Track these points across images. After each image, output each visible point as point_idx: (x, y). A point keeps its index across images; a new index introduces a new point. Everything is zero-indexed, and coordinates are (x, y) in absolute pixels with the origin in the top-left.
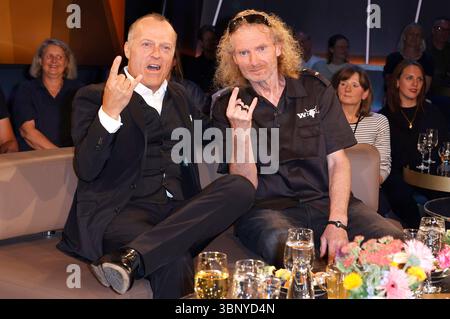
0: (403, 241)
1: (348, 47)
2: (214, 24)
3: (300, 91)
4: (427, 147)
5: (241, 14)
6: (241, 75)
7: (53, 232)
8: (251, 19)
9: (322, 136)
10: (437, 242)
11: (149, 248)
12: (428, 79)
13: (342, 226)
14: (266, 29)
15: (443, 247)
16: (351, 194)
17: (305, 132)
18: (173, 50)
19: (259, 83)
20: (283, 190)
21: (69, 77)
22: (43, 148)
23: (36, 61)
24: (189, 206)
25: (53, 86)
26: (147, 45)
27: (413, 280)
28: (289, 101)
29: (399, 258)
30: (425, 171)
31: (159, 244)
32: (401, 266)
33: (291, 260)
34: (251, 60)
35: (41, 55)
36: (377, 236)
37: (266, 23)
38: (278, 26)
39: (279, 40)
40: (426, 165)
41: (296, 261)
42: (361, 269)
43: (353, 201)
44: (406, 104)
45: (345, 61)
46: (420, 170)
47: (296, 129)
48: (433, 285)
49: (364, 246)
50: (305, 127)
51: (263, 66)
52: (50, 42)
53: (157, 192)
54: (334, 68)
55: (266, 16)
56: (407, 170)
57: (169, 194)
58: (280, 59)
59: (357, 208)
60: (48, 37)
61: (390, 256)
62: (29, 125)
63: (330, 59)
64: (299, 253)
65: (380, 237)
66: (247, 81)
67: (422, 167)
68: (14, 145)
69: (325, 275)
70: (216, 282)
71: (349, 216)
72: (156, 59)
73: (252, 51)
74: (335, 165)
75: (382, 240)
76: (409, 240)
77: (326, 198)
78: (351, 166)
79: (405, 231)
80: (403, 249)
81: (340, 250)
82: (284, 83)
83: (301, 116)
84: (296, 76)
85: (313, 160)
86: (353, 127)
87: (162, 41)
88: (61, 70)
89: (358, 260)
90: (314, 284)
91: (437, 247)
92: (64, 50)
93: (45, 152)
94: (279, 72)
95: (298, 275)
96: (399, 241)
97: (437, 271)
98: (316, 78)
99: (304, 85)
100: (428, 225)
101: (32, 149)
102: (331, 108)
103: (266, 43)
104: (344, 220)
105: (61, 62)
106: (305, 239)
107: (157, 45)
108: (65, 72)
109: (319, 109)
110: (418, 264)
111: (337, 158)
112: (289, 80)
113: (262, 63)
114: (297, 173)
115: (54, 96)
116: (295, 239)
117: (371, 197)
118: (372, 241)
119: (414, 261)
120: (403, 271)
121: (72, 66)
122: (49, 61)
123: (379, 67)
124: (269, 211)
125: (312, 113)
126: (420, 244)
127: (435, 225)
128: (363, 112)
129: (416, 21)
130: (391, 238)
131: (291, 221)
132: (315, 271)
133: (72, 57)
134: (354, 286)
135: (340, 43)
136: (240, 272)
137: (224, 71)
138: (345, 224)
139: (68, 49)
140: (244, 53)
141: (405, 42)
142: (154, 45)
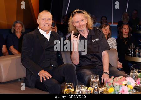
0: (126, 77)
4: (131, 49)
8: (79, 12)
9: (100, 47)
10: (136, 77)
13: (108, 74)
15: (138, 79)
17: (95, 46)
19: (81, 31)
23: (13, 28)
26: (44, 19)
27: (129, 89)
28: (90, 37)
29: (125, 83)
30: (131, 56)
32: (126, 85)
33: (93, 85)
38: (86, 14)
39: (87, 18)
40: (131, 54)
41: (94, 85)
42: (114, 86)
47: (92, 45)
48: (135, 90)
49: (114, 79)
50: (95, 44)
55: (83, 11)
61: (122, 82)
62: (12, 47)
67: (130, 55)
69: (103, 88)
70: (71, 92)
72: (47, 23)
75: (120, 77)
76: (127, 77)
77: (102, 65)
78: (109, 56)
79: (126, 74)
80: (126, 80)
81: (107, 81)
82: (88, 31)
83: (94, 41)
84: (92, 29)
88: (21, 30)
89: (112, 84)
90: (100, 91)
91: (136, 79)
94: (87, 28)
95: (95, 89)
96: (124, 78)
97: (136, 86)
98: (98, 29)
99: (94, 31)
100: (133, 72)
101: (14, 54)
103: (84, 19)
106: (96, 78)
109: (99, 38)
110: (130, 84)
113: (83, 25)
115: (19, 38)
116: (93, 78)
118: (117, 78)
119: (129, 83)
120: (126, 86)
123: (116, 25)
125: (97, 40)
126: (131, 78)
127: (135, 72)
129: (127, 11)
130: (122, 77)
132: (100, 88)
134: (112, 92)
136: (78, 89)
140: (77, 22)
141: (123, 17)
142: (46, 19)
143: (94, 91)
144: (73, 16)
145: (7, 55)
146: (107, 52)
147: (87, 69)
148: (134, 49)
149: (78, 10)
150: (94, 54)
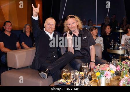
0: (109, 64)
1: (92, 22)
3: (83, 33)
4: (112, 44)
5: (69, 16)
6: (69, 30)
7: (30, 66)
8: (71, 17)
10: (116, 65)
11: (51, 69)
14: (74, 19)
15: (118, 66)
16: (96, 55)
17: (84, 42)
19: (73, 31)
20: (80, 55)
21: (31, 32)
23: (24, 29)
24: (59, 59)
25: (28, 34)
27: (112, 73)
29: (108, 69)
30: (112, 49)
32: (109, 70)
33: (83, 70)
34: (71, 26)
35: (25, 28)
37: (74, 18)
38: (77, 18)
39: (77, 21)
40: (112, 48)
41: (84, 70)
42: (100, 71)
43: (96, 56)
45: (92, 25)
46: (110, 49)
48: (116, 74)
49: (100, 66)
50: (84, 41)
51: (74, 27)
52: (27, 25)
53: (52, 56)
55: (74, 16)
56: (108, 49)
57: (55, 57)
58: (78, 26)
59: (97, 58)
60: (26, 24)
61: (106, 68)
62: (23, 43)
63: (88, 25)
64: (85, 68)
66: (71, 31)
67: (111, 48)
68: (20, 48)
69: (91, 73)
70: (67, 75)
71: (95, 60)
74: (91, 49)
75: (104, 65)
77: (90, 56)
80: (109, 67)
82: (79, 31)
83: (83, 38)
84: (81, 29)
86: (95, 40)
88: (29, 31)
89: (99, 69)
90: (89, 75)
92: (30, 26)
93: (27, 49)
94: (78, 28)
95: (85, 73)
97: (116, 71)
98: (86, 29)
99: (83, 31)
100: (114, 61)
101: (24, 48)
102: (90, 36)
103: (75, 22)
104: (94, 61)
106: (86, 65)
110: (112, 70)
111: (92, 47)
112: (80, 30)
114: (83, 51)
115: (28, 36)
116: (84, 65)
117: (100, 55)
118: (102, 65)
119: (112, 69)
120: (109, 71)
122: (27, 29)
125: (86, 37)
126: (113, 65)
127: (116, 61)
132: (89, 72)
134: (98, 75)
136: (73, 73)
137: (66, 29)
143: (84, 75)
144: (67, 20)
145: (20, 49)
146: (94, 46)
147: (78, 59)
148: (114, 44)
149: (71, 15)
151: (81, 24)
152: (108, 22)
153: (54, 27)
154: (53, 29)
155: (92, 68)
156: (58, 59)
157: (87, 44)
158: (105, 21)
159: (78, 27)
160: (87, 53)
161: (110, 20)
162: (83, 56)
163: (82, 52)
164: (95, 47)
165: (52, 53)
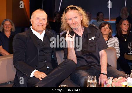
0: (126, 78)
1: (103, 16)
2: (59, 11)
3: (89, 32)
5: (69, 7)
7: (11, 82)
8: (72, 8)
9: (97, 46)
12: (130, 24)
13: (105, 74)
14: (77, 11)
16: (108, 64)
17: (91, 45)
18: (47, 20)
19: (75, 29)
21: (13, 31)
22: (6, 55)
25: (8, 34)
26: (38, 19)
28: (85, 35)
29: (125, 84)
30: (131, 55)
31: (45, 84)
32: (126, 86)
34: (72, 22)
35: (3, 24)
36: (117, 77)
37: (77, 9)
39: (81, 15)
43: (108, 66)
44: (124, 33)
45: (103, 20)
47: (88, 44)
49: (113, 80)
50: (92, 43)
51: (76, 23)
52: (6, 20)
54: (99, 23)
55: (77, 7)
56: (125, 55)
57: (48, 67)
58: (82, 21)
61: (122, 83)
62: (1, 47)
63: (98, 20)
65: (118, 77)
67: (130, 53)
71: (107, 71)
72: (41, 23)
73: (73, 19)
74: (102, 55)
76: (128, 77)
79: (126, 75)
80: (126, 81)
81: (105, 82)
83: (90, 39)
84: (87, 27)
85: (94, 54)
86: (107, 42)
87: (42, 18)
88: (10, 29)
89: (111, 85)
92: (11, 22)
94: (82, 25)
96: (125, 78)
98: (94, 27)
99: (90, 29)
101: (2, 55)
102: (99, 36)
103: (77, 16)
104: (106, 72)
105: (10, 26)
106: (93, 79)
107: (41, 19)
108: (11, 29)
109: (95, 37)
111: (102, 52)
112: (85, 28)
113: (76, 22)
114: (89, 58)
115: (8, 37)
116: (90, 80)
117: (114, 64)
118: (116, 79)
121: (13, 27)
122: (6, 26)
123: (114, 21)
124: (81, 71)
125: (93, 38)
126: (131, 78)
128: (110, 37)
129: (125, 6)
130: (122, 77)
131: (88, 74)
133: (13, 24)
135: (101, 14)
137: (64, 25)
138: (106, 74)
139: (12, 22)
140: (70, 19)
141: (122, 13)
142: (40, 19)
144: (66, 12)
149: (72, 6)
150: (91, 53)
151: (86, 19)
152: (126, 15)
153: (45, 22)
154: (45, 26)
155: (102, 82)
156: (52, 70)
157: (96, 48)
158: (121, 14)
159: (82, 23)
160: (95, 61)
161: (128, 13)
162: (89, 66)
163: (88, 60)
164: (106, 53)
165: (43, 62)
